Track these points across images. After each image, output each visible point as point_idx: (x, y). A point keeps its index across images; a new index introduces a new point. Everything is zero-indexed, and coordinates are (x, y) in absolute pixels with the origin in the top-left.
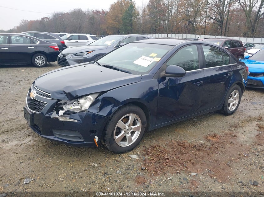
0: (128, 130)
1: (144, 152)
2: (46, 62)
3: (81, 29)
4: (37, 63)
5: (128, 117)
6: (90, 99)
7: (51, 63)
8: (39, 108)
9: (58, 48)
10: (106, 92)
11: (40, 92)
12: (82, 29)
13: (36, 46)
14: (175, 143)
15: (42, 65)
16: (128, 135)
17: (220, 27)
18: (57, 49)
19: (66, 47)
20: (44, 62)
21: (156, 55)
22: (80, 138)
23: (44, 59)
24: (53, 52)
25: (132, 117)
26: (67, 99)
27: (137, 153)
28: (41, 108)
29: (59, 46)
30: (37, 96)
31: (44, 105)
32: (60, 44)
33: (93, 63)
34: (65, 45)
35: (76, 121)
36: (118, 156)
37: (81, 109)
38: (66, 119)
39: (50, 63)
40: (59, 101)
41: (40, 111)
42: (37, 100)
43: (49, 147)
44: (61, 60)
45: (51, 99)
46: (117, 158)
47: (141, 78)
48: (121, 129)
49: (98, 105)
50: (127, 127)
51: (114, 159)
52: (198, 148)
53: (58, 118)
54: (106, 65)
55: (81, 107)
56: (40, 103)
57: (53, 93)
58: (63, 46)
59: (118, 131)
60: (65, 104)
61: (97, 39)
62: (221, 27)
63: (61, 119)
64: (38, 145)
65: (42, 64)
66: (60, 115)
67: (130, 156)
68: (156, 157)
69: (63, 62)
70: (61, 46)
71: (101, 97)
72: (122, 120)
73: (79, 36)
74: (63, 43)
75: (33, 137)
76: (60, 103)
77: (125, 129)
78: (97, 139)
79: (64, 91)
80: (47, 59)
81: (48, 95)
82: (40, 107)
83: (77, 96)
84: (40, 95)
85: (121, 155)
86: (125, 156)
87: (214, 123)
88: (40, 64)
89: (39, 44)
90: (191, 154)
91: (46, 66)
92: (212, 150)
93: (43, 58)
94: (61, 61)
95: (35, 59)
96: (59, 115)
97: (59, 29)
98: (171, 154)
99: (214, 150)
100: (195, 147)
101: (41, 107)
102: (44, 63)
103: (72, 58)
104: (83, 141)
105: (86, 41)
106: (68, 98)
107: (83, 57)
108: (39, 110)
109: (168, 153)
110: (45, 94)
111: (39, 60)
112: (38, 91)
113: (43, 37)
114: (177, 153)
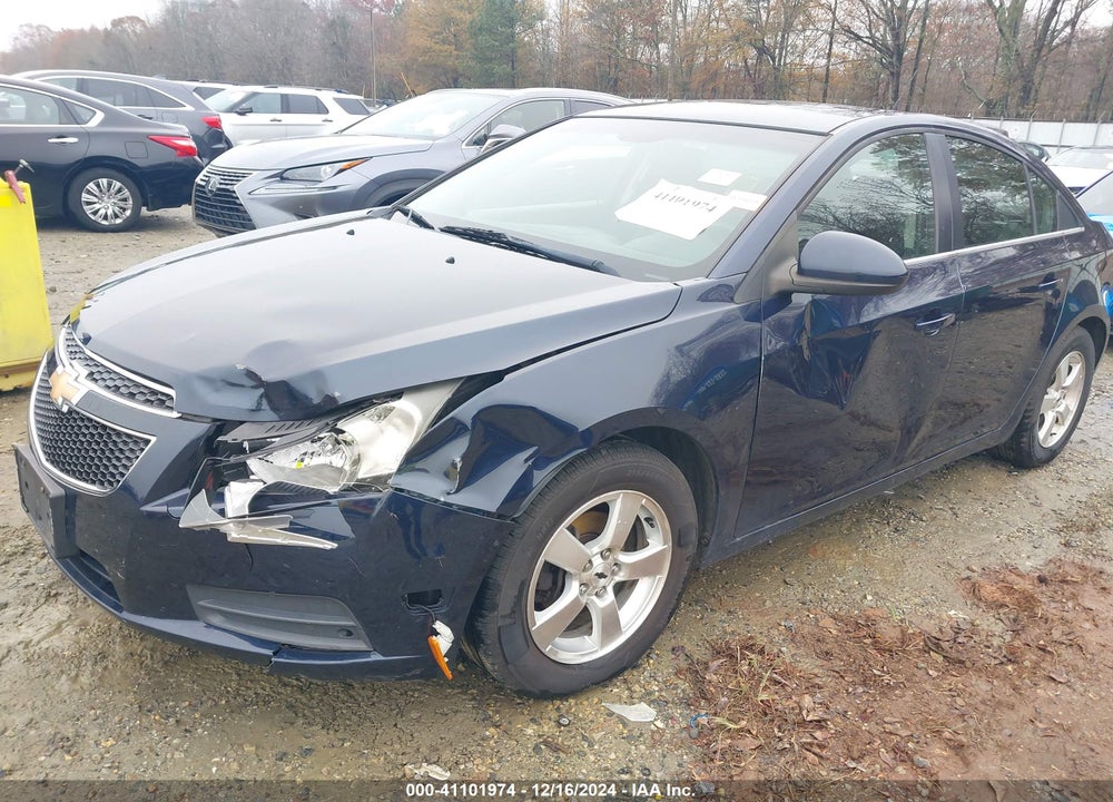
0: (601, 576)
1: (684, 686)
2: (136, 210)
3: (289, 70)
4: (95, 213)
5: (604, 509)
6: (408, 420)
7: (161, 212)
8: (106, 467)
9: (193, 144)
10: (497, 377)
11: (109, 371)
12: (294, 69)
13: (87, 136)
14: (827, 622)
15: (119, 221)
16: (602, 603)
17: (892, 74)
18: (187, 151)
19: (230, 146)
20: (124, 210)
21: (735, 176)
22: (350, 634)
23: (126, 193)
24: (169, 164)
25: (623, 507)
26: (272, 415)
27: (650, 693)
28: (115, 467)
29: (195, 138)
30: (90, 395)
31: (132, 450)
32: (202, 130)
33: (389, 215)
34: (223, 133)
35: (329, 545)
36: (550, 709)
37: (354, 474)
38: (265, 533)
39: (157, 213)
40: (223, 426)
41: (111, 483)
42: (90, 420)
43: (166, 663)
44: (208, 199)
45: (175, 415)
46: (548, 728)
47: (677, 300)
48: (565, 572)
49: (456, 452)
50: (597, 561)
51: (530, 731)
52: (954, 655)
53: (223, 529)
54: (464, 226)
55: (357, 462)
56: (109, 435)
57: (184, 382)
58: (214, 140)
59: (547, 585)
60: (259, 447)
61: (369, 114)
62: (896, 75)
63: (235, 534)
64: (103, 656)
65: (116, 216)
66: (230, 514)
67: (617, 709)
68: (755, 716)
69: (223, 208)
70: (206, 139)
71: (467, 411)
72: (571, 529)
73: (284, 98)
74: (215, 124)
75: (74, 604)
76: (228, 438)
77: (585, 570)
78: (444, 638)
79: (251, 374)
80: (143, 195)
81: (154, 392)
82: (109, 459)
83: (331, 399)
84: (109, 387)
85: (564, 706)
86: (585, 708)
87: (980, 510)
88: (106, 217)
89: (103, 123)
90: (928, 687)
91: (135, 225)
92: (1027, 663)
93: (119, 191)
94: (212, 206)
95: (84, 195)
96: (222, 512)
97: (189, 70)
98: (826, 694)
99: (1036, 665)
100: (933, 644)
101: (118, 459)
102: (128, 213)
103: (263, 191)
104: (361, 646)
105: (316, 118)
106: (274, 409)
107: (320, 185)
108: (104, 475)
109: (813, 688)
110: (138, 385)
111: (104, 200)
112: (97, 365)
113: (119, 97)
114: (853, 683)
